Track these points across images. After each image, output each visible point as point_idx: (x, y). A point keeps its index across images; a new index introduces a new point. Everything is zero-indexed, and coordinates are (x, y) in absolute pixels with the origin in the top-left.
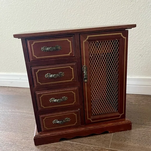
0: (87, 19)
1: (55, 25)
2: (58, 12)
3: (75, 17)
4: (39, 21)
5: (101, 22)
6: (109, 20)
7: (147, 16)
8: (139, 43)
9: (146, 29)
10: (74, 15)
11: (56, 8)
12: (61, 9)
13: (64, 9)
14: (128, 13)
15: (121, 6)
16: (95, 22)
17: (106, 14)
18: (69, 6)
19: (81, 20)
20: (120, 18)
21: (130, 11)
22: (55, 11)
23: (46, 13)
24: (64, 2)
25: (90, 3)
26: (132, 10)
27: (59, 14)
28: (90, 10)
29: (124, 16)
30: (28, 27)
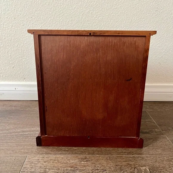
0: (109, 23)
1: (71, 26)
2: (77, 12)
3: (97, 19)
4: (50, 20)
5: (125, 27)
6: (133, 27)
7: (169, 26)
8: (160, 51)
9: (166, 38)
10: (96, 18)
11: (75, 7)
12: (81, 9)
13: (85, 10)
14: (152, 21)
15: (146, 14)
16: (118, 28)
17: (130, 21)
18: (91, 7)
19: (103, 24)
20: (144, 26)
21: (154, 20)
22: (74, 11)
23: (62, 11)
24: (86, 2)
25: (115, 7)
26: (156, 19)
27: (78, 15)
28: (115, 14)
29: (148, 23)
30: (35, 25)
